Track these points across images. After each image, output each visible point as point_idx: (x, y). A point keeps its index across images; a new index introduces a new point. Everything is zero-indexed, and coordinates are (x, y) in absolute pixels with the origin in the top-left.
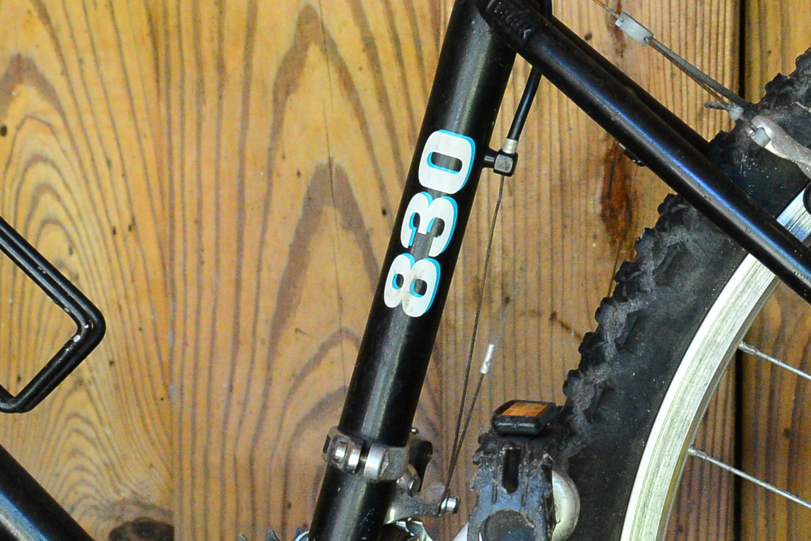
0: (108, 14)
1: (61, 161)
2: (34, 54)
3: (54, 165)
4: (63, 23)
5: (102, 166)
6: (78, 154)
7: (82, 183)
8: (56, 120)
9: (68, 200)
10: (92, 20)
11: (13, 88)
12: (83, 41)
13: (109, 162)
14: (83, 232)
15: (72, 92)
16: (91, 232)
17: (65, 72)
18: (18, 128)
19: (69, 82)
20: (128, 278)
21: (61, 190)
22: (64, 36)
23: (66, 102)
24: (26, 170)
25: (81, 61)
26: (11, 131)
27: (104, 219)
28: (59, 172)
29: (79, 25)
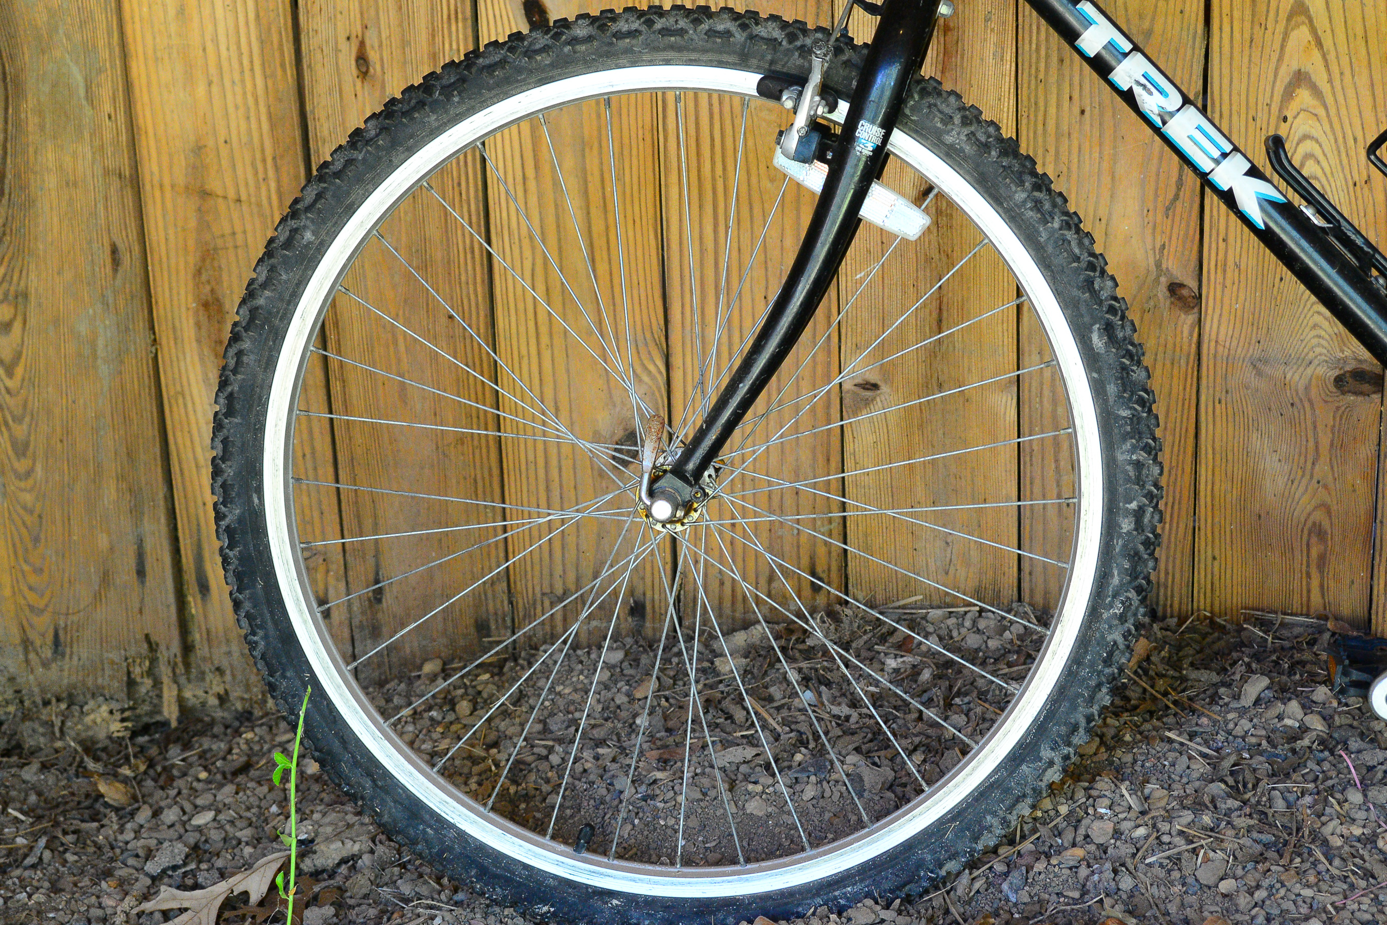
0: (1363, 43)
1: (1322, 139)
2: (1309, 68)
3: (1317, 141)
4: (1332, 49)
5: (1351, 142)
6: (1334, 134)
7: (1336, 152)
8: (1321, 112)
9: (1324, 164)
10: (1352, 46)
11: (1293, 91)
12: (1345, 61)
13: (1355, 140)
14: (1333, 185)
15: (1334, 94)
16: (1339, 184)
17: (1330, 81)
18: (1295, 118)
19: (1333, 87)
20: (1362, 214)
21: (1321, 158)
22: (1332, 57)
23: (1330, 100)
24: (1298, 144)
25: (1342, 74)
26: (1290, 119)
27: (1349, 177)
28: (1321, 146)
29: (1343, 49)
